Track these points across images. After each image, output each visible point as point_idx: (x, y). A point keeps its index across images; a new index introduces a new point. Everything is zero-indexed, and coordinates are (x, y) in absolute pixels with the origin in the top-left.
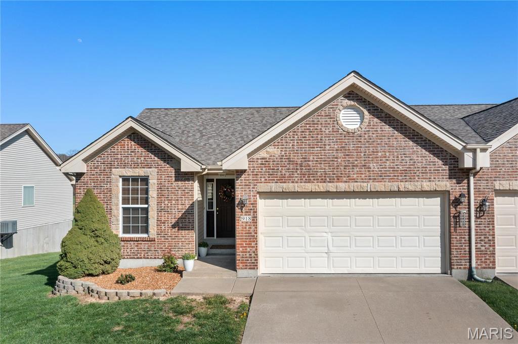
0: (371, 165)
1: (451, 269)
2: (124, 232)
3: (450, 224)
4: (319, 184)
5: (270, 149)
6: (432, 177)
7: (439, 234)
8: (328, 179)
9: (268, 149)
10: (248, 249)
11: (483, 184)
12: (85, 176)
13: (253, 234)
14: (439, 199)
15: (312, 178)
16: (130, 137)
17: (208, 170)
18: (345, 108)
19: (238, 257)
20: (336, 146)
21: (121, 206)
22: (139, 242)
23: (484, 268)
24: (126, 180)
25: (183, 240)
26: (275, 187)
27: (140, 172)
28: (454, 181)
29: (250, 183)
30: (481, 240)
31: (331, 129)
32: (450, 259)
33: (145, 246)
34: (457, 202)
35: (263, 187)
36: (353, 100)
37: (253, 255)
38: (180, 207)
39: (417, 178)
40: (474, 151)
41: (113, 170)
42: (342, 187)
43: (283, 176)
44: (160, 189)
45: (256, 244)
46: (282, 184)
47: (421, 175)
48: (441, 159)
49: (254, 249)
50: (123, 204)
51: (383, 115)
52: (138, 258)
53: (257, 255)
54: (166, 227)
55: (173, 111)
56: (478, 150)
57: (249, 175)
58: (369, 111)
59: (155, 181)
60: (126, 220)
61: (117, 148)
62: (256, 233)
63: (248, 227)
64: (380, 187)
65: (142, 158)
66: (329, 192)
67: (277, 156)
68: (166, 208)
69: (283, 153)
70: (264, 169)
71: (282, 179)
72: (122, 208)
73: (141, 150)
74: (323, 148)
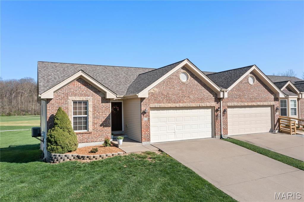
0: (191, 96)
1: (215, 135)
2: (74, 130)
3: (215, 119)
4: (173, 104)
5: (155, 89)
6: (210, 101)
7: (211, 123)
8: (176, 102)
11: (224, 103)
12: (52, 100)
13: (148, 126)
14: (211, 109)
15: (170, 102)
16: (78, 80)
18: (182, 73)
19: (143, 137)
20: (179, 89)
22: (83, 134)
23: (225, 134)
24: (75, 102)
25: (105, 132)
26: (157, 105)
27: (84, 99)
28: (216, 103)
29: (147, 103)
30: (224, 124)
31: (177, 82)
32: (215, 132)
33: (86, 136)
34: (217, 110)
35: (152, 105)
36: (185, 70)
38: (104, 116)
39: (205, 101)
40: (223, 92)
41: (69, 97)
42: (181, 105)
43: (160, 100)
44: (94, 107)
45: (150, 130)
46: (159, 104)
48: (212, 94)
49: (149, 132)
50: (74, 115)
51: (195, 77)
52: (83, 143)
53: (150, 135)
54: (97, 126)
55: (57, 64)
56: (225, 91)
57: (146, 100)
58: (190, 75)
59: (92, 103)
60: (75, 123)
61: (71, 86)
62: (150, 125)
63: (146, 123)
64: (194, 105)
65: (85, 92)
66: (177, 107)
67: (157, 92)
68: (97, 116)
70: (152, 97)
71: (159, 102)
73: (83, 87)
74: (174, 89)
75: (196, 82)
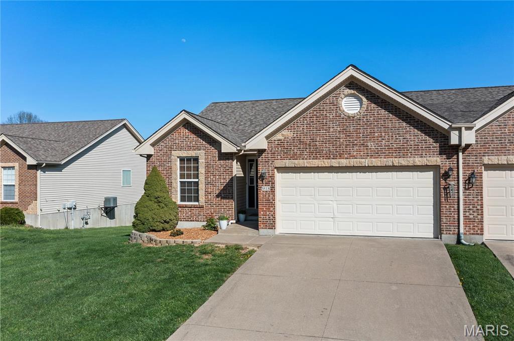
0: (369, 144)
1: (441, 234)
2: (182, 200)
4: (324, 160)
5: (285, 132)
6: (424, 154)
7: (432, 203)
8: (332, 157)
9: (283, 133)
10: (268, 213)
11: (472, 159)
12: (153, 157)
13: (271, 201)
14: (432, 172)
15: (319, 156)
16: (184, 126)
17: (245, 151)
18: (346, 96)
19: (260, 219)
20: (339, 129)
21: (179, 180)
22: (192, 208)
23: (473, 234)
24: (182, 160)
25: (225, 207)
26: (288, 163)
27: (192, 153)
28: (444, 156)
29: (269, 160)
30: (469, 209)
31: (334, 115)
32: (441, 226)
33: (196, 211)
34: (446, 176)
35: (279, 163)
36: (353, 89)
37: (271, 217)
38: (222, 181)
39: (409, 154)
40: (459, 129)
41: (173, 152)
42: (344, 162)
43: (295, 154)
44: (207, 166)
45: (274, 209)
46: (294, 161)
47: (413, 151)
48: (432, 138)
49: (272, 213)
50: (180, 178)
51: (379, 101)
52: (191, 221)
53: (274, 217)
54: (212, 197)
55: (233, 104)
56: (463, 129)
57: (268, 153)
58: (367, 98)
59: (204, 161)
60: (183, 191)
61: (175, 135)
62: (274, 200)
63: (267, 195)
64: (376, 162)
65: (194, 143)
66: (333, 167)
67: (290, 138)
68: (212, 182)
69: (295, 135)
70: (280, 148)
71: (294, 157)
72: (180, 181)
73: (193, 136)
74: (328, 130)
75: (383, 112)
